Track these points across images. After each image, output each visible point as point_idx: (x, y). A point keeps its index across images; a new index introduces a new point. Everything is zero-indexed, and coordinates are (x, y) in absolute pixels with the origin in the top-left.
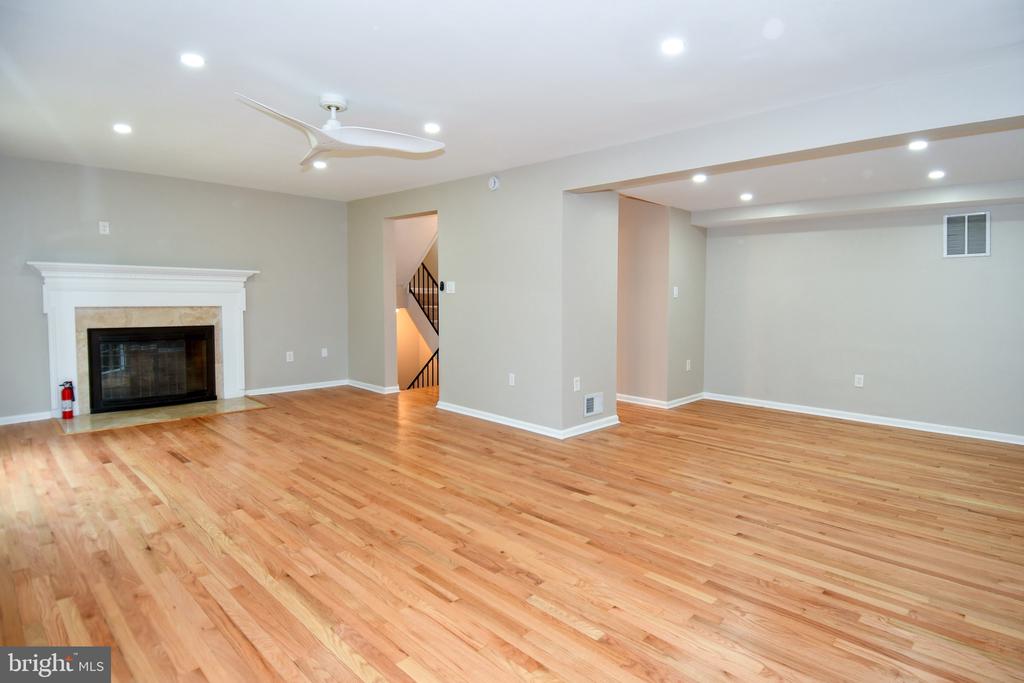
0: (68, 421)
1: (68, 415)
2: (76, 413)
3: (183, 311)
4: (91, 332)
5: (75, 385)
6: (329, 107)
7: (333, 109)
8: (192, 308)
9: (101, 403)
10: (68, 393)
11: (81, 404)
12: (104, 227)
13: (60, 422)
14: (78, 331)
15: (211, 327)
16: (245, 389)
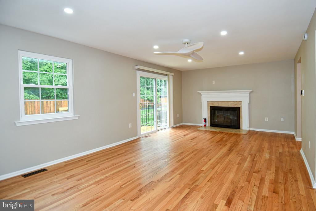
1: (205, 126)
2: (207, 125)
3: (232, 103)
4: (211, 107)
5: (207, 119)
6: (185, 43)
7: (186, 44)
9: (213, 124)
10: (205, 121)
11: (208, 123)
12: (214, 82)
13: (203, 127)
14: (208, 107)
15: (239, 108)
16: (249, 127)
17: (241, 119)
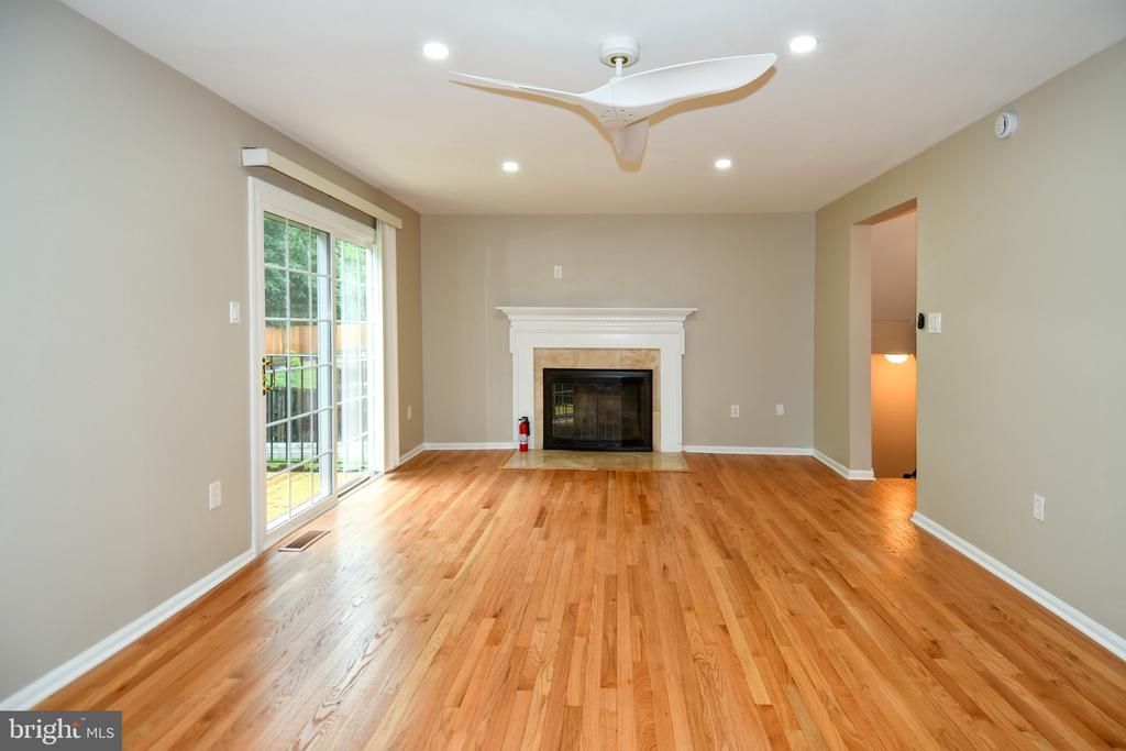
0: (524, 454)
1: (524, 448)
2: (532, 446)
3: (624, 353)
4: (545, 370)
5: (531, 420)
6: (614, 59)
7: (619, 62)
8: (630, 349)
9: (556, 440)
10: (525, 427)
11: (536, 439)
12: (558, 271)
13: (518, 453)
14: (535, 370)
15: (650, 372)
16: (683, 444)
17: (654, 414)
